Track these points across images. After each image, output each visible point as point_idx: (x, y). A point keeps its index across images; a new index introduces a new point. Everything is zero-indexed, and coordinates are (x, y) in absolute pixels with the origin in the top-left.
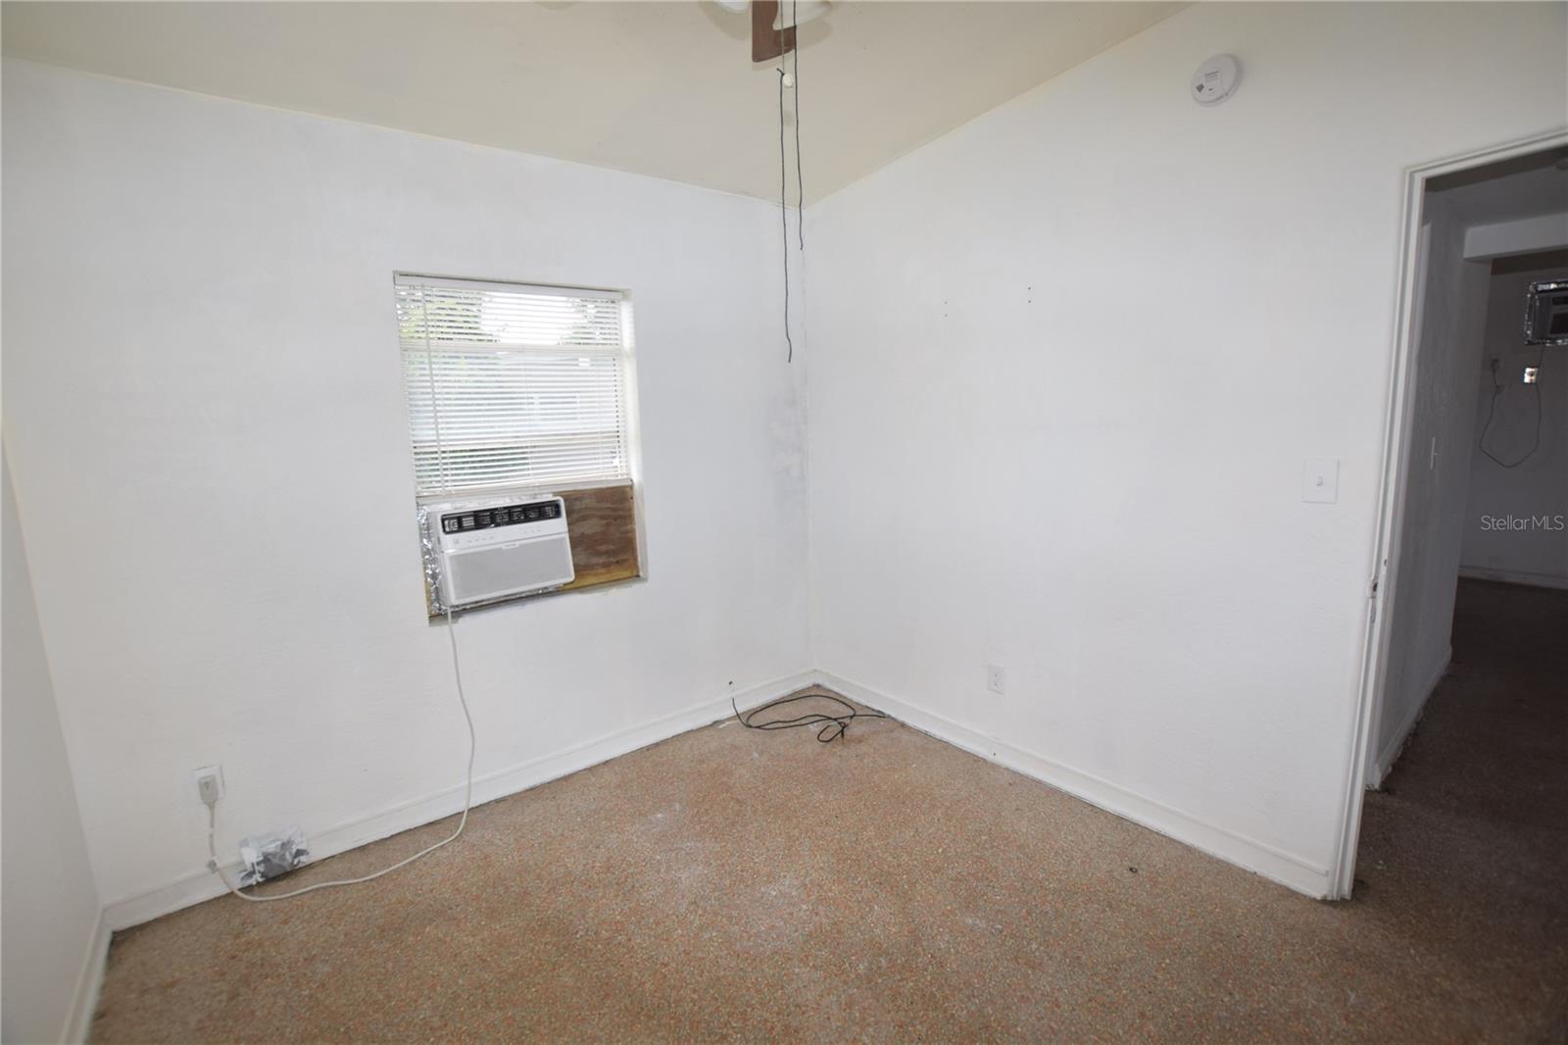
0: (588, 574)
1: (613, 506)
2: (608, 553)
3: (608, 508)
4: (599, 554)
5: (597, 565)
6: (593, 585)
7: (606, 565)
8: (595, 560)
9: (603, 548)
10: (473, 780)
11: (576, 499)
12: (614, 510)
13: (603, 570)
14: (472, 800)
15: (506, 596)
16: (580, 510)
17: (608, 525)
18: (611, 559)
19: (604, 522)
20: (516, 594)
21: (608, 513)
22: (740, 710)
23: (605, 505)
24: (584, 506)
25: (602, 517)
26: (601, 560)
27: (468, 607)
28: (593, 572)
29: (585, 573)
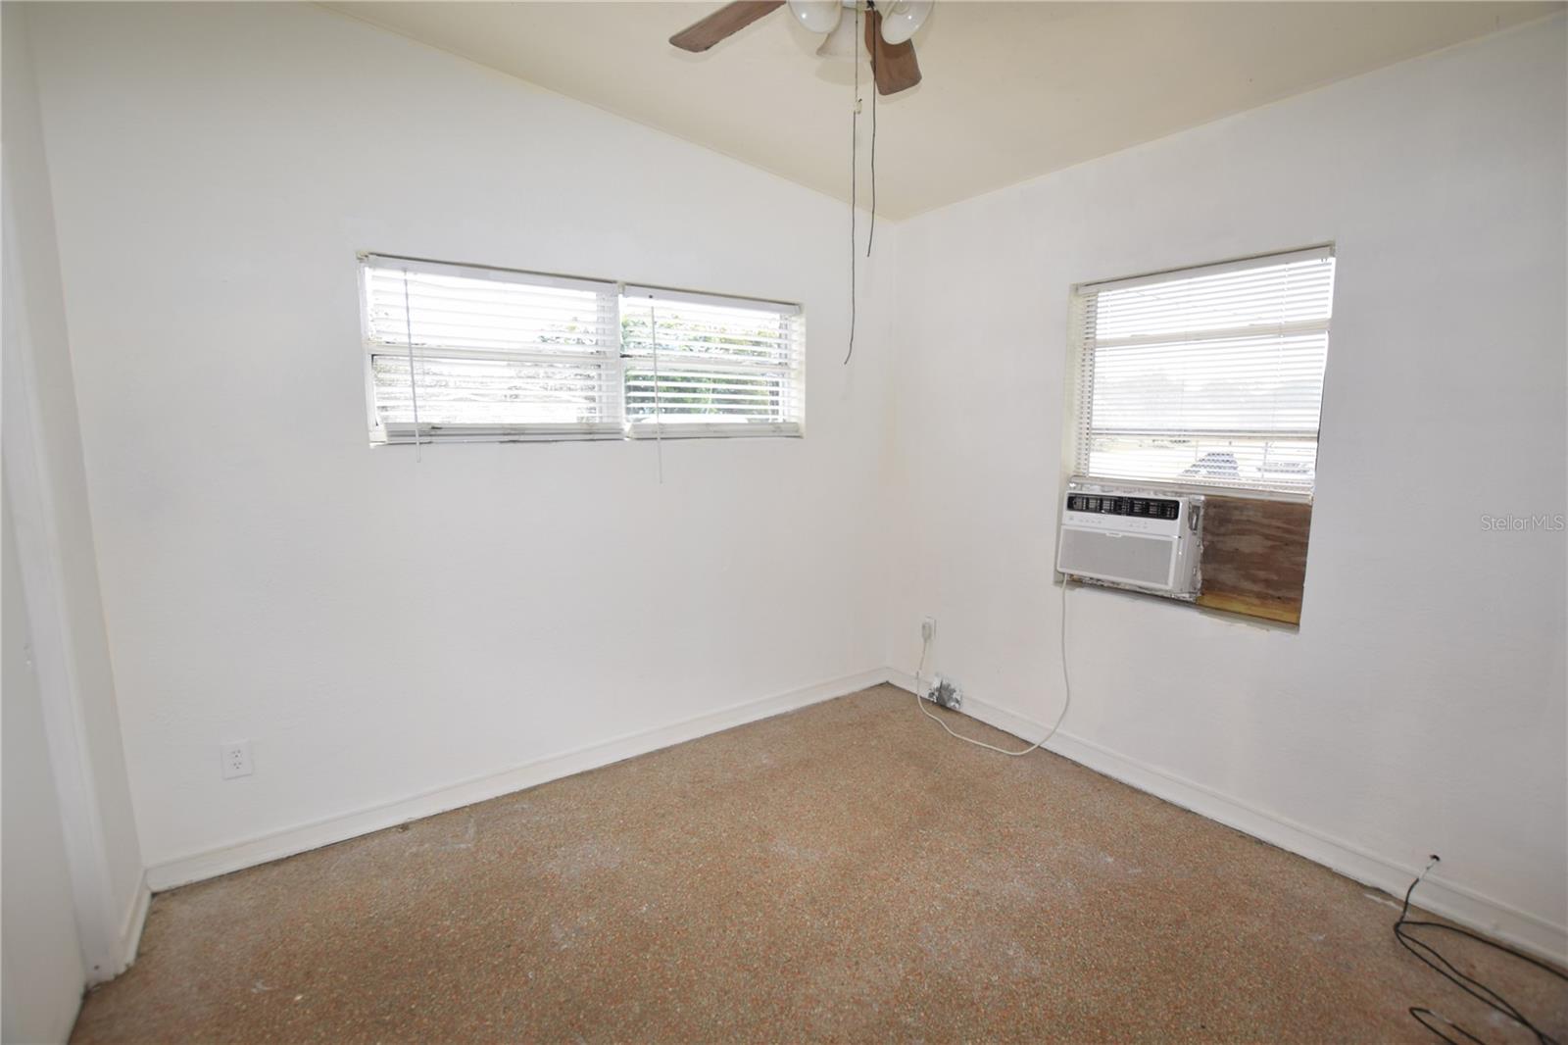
0: (1235, 598)
1: (1285, 526)
2: (1267, 583)
3: (1279, 528)
4: (1255, 580)
5: (1251, 592)
6: (1239, 613)
7: (1262, 597)
8: (1247, 585)
9: (1262, 574)
10: (1057, 730)
11: (1236, 508)
12: (1289, 531)
13: (1256, 601)
14: (1046, 743)
15: (1140, 587)
16: (1238, 522)
17: (1272, 547)
18: (1271, 592)
19: (1270, 543)
20: (1152, 590)
21: (1279, 534)
22: (1416, 898)
23: (1275, 523)
24: (1244, 518)
25: (1267, 537)
26: (1256, 588)
27: (1106, 585)
28: (1241, 598)
29: (1230, 595)
